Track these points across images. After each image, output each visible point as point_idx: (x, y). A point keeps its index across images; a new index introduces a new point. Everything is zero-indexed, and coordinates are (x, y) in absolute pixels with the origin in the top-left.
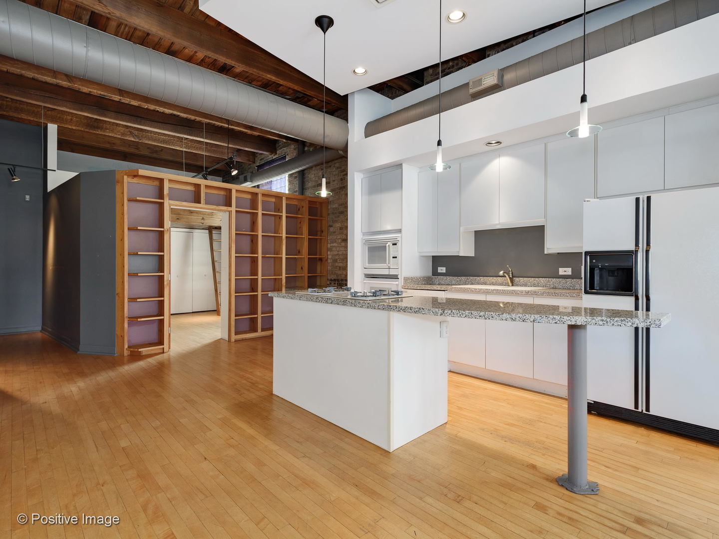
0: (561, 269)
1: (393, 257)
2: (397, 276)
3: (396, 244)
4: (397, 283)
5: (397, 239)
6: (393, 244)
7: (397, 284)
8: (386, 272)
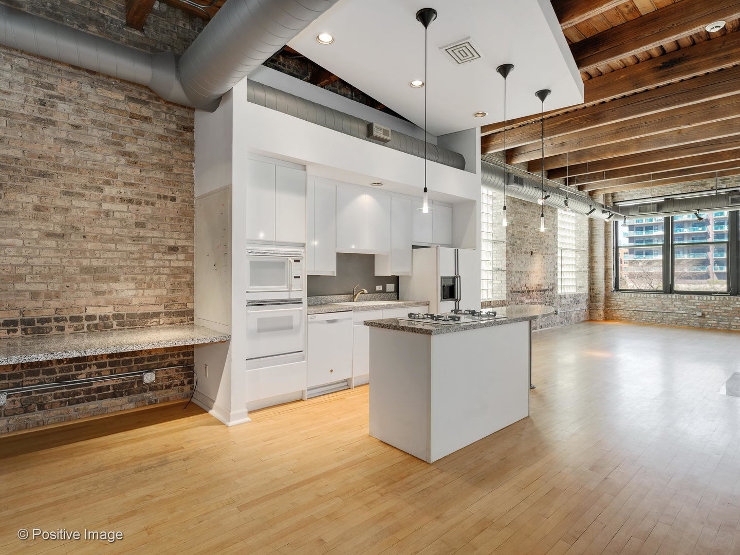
0: (377, 286)
1: (295, 277)
2: (301, 299)
3: (298, 261)
4: (301, 308)
5: (300, 254)
6: (295, 261)
7: (300, 310)
8: (285, 296)
